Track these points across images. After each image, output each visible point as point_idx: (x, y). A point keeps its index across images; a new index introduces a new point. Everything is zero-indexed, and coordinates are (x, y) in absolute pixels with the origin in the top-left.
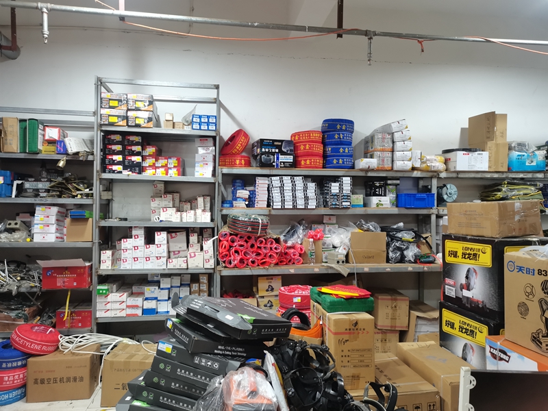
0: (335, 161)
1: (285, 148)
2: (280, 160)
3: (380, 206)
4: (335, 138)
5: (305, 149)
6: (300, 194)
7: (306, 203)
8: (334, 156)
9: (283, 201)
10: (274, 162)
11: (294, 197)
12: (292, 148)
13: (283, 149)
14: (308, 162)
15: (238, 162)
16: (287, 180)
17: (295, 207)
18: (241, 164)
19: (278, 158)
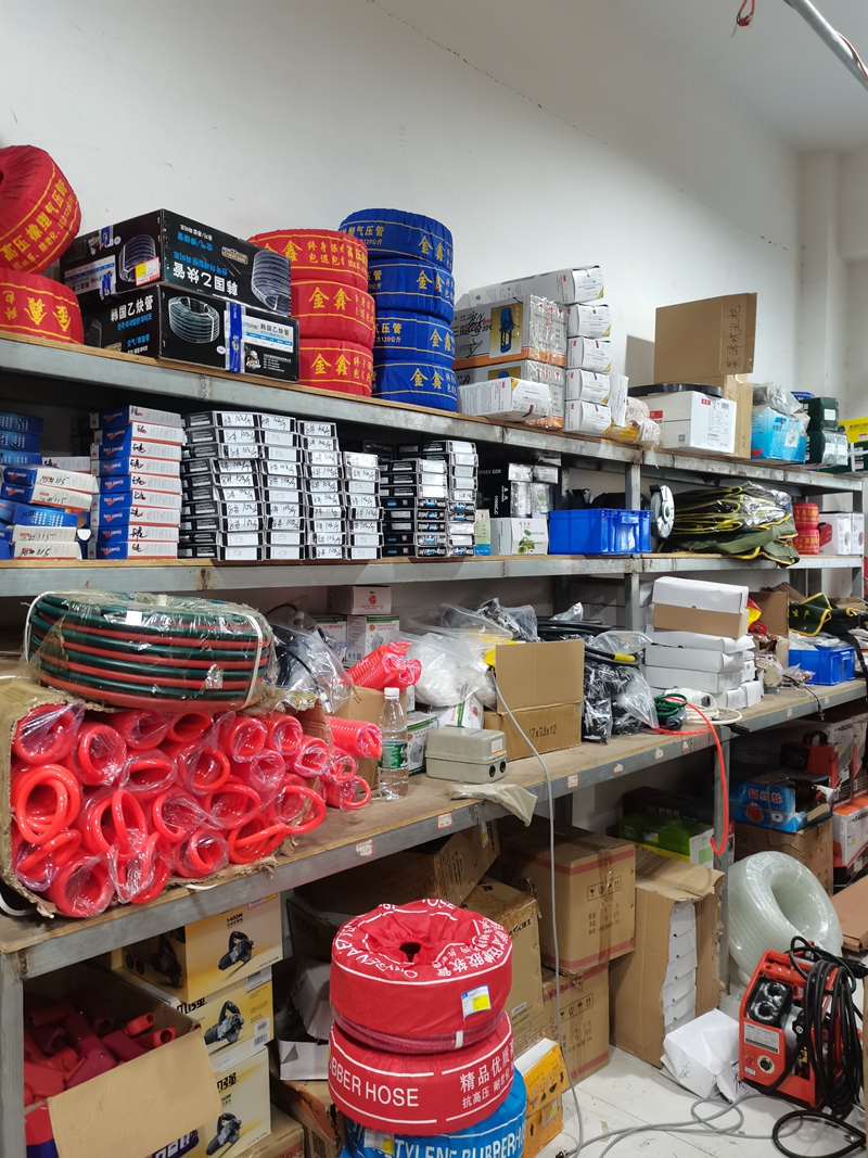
0: (418, 378)
1: (262, 283)
2: (246, 339)
3: (528, 551)
4: (416, 287)
5: (330, 306)
6: (325, 500)
7: (348, 541)
8: (412, 356)
9: (265, 528)
10: (221, 341)
11: (306, 509)
12: (286, 292)
13: (256, 291)
14: (342, 365)
15: (36, 310)
16: (278, 431)
17: (307, 556)
18: (50, 323)
19: (237, 327)
